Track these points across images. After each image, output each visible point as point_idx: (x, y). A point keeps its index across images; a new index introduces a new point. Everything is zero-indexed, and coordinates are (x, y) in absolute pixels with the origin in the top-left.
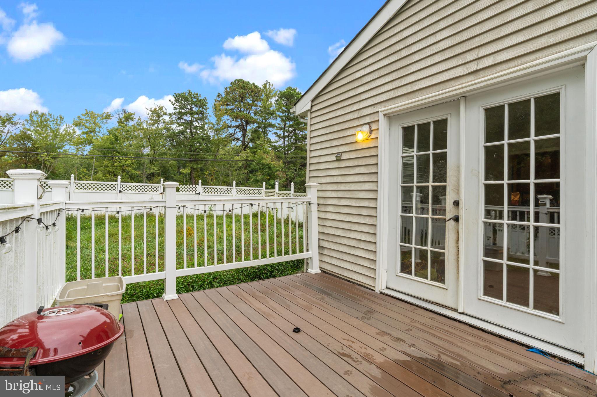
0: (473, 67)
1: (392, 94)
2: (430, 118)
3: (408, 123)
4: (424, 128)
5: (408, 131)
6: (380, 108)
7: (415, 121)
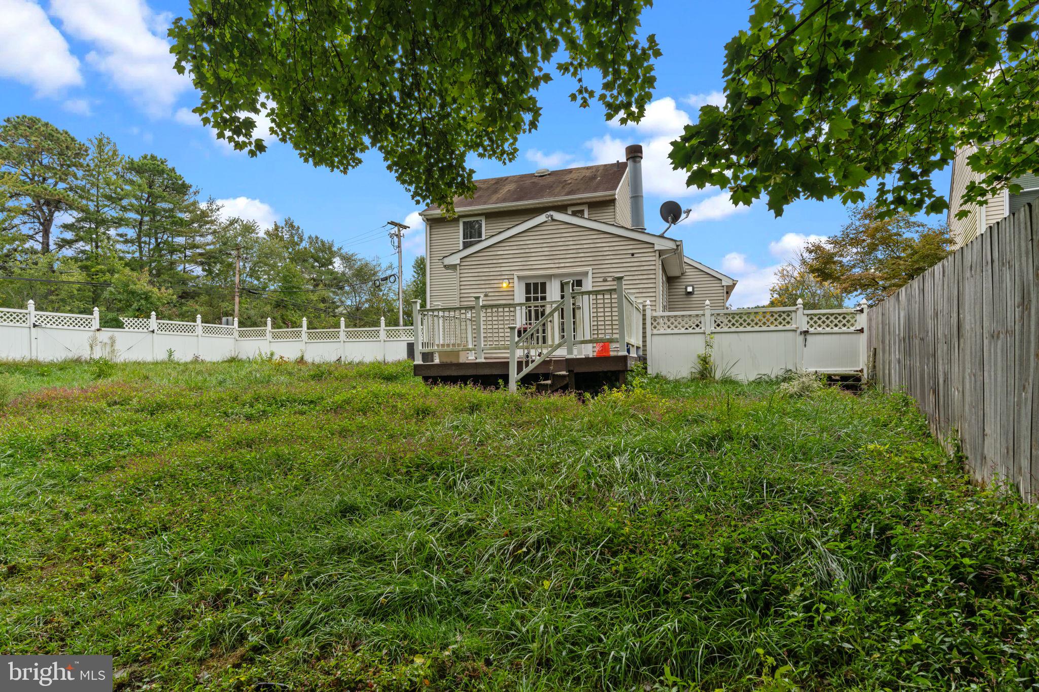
0: (557, 265)
1: (521, 268)
2: (539, 281)
3: (528, 282)
4: (536, 285)
5: (528, 286)
6: (515, 273)
7: (532, 281)
